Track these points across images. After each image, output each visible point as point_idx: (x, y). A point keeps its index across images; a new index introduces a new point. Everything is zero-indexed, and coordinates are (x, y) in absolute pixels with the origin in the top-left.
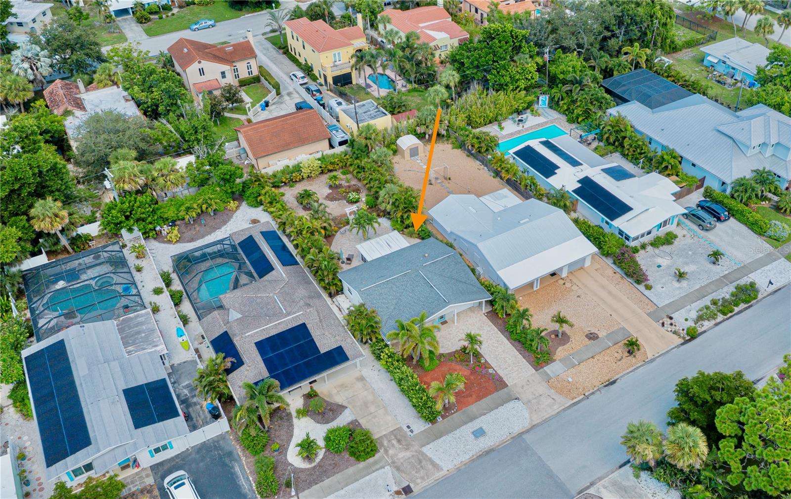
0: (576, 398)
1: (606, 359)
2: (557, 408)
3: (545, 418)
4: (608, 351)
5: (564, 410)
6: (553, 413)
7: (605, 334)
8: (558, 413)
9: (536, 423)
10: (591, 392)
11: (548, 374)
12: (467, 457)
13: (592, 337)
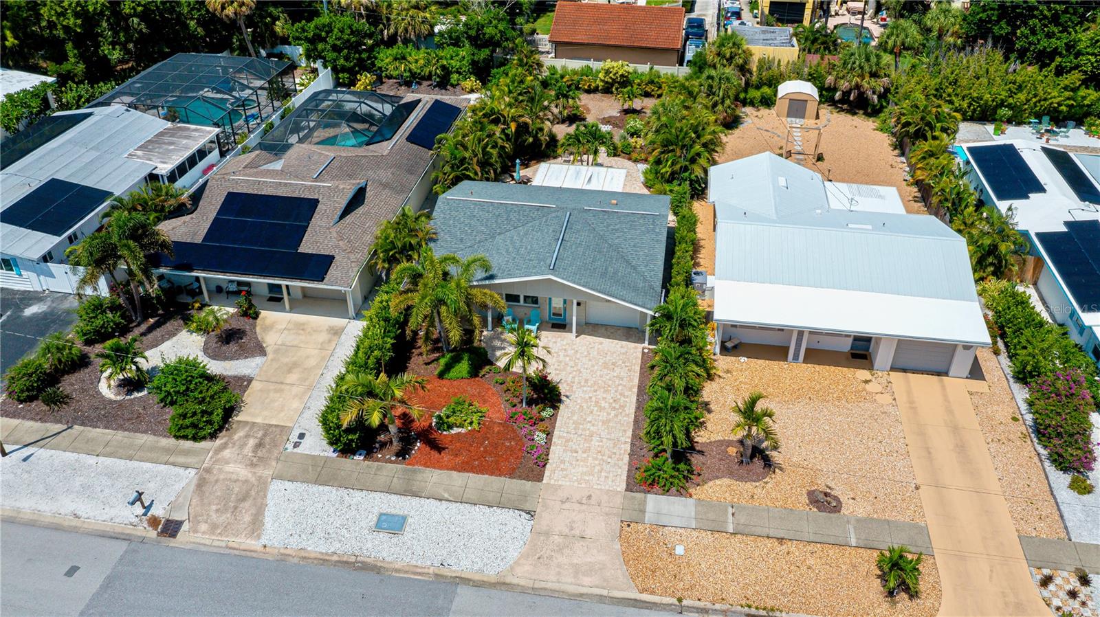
0: (653, 593)
1: (811, 562)
2: (588, 584)
3: (543, 585)
4: (832, 552)
5: (601, 599)
6: (572, 589)
7: (861, 513)
8: (581, 595)
9: (515, 581)
10: (701, 604)
11: (643, 511)
12: (323, 549)
13: (824, 502)
